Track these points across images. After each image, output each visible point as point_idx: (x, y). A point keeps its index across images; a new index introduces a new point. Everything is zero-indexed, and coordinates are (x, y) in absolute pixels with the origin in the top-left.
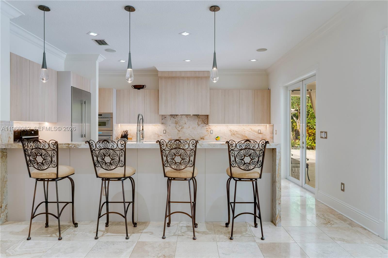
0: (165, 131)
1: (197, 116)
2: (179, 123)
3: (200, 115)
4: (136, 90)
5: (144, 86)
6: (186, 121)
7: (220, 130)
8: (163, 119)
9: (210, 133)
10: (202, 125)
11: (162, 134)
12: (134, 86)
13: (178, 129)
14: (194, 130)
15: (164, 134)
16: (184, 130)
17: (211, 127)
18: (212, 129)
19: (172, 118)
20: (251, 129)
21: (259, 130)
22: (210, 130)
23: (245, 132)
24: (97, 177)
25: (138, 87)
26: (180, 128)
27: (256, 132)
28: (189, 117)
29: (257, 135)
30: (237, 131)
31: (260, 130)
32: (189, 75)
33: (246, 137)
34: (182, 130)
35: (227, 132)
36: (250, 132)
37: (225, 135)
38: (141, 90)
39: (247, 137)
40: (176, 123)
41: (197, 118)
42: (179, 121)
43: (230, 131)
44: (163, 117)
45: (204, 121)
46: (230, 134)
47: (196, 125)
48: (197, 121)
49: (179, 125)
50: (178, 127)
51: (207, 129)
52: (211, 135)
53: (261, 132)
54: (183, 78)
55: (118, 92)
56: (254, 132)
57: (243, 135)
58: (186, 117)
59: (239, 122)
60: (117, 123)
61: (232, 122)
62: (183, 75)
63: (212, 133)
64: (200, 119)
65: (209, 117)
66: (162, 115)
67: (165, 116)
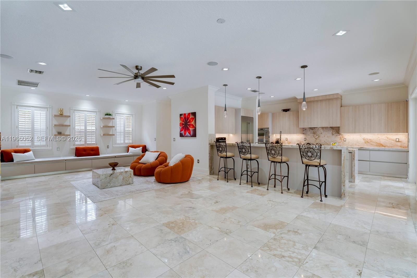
0: (305, 139)
1: (332, 128)
2: (316, 133)
3: (334, 127)
4: (284, 112)
5: (289, 109)
6: (322, 131)
7: (353, 139)
8: (304, 131)
9: (343, 141)
10: (336, 134)
11: (303, 141)
12: (283, 110)
13: (315, 138)
14: (329, 138)
15: (305, 141)
16: (320, 138)
17: (344, 136)
18: (345, 138)
19: (311, 130)
20: (387, 137)
21: (396, 139)
22: (343, 138)
23: (380, 140)
24: (241, 158)
25: (286, 110)
26: (317, 136)
27: (393, 141)
28: (324, 129)
29: (394, 143)
30: (370, 140)
31: (398, 139)
32: (321, 98)
33: (381, 145)
34: (318, 138)
35: (360, 140)
36: (386, 140)
37: (358, 143)
38: (288, 112)
39: (383, 145)
40: (314, 133)
41: (332, 129)
42: (316, 132)
43: (364, 139)
44: (304, 129)
45: (338, 132)
46: (363, 141)
47: (331, 135)
48: (332, 132)
49: (316, 135)
50: (316, 136)
51: (341, 137)
52: (344, 142)
53: (399, 141)
54: (317, 101)
55: (273, 115)
56: (391, 141)
57: (378, 143)
58: (322, 128)
59: (370, 132)
60: (273, 134)
61: (364, 132)
62: (316, 99)
63: (345, 141)
64: (334, 130)
65: (340, 128)
66: (303, 128)
67: (306, 129)
